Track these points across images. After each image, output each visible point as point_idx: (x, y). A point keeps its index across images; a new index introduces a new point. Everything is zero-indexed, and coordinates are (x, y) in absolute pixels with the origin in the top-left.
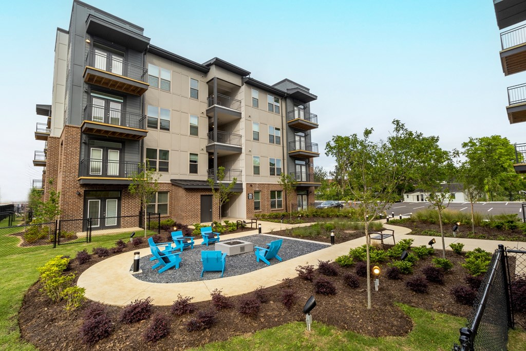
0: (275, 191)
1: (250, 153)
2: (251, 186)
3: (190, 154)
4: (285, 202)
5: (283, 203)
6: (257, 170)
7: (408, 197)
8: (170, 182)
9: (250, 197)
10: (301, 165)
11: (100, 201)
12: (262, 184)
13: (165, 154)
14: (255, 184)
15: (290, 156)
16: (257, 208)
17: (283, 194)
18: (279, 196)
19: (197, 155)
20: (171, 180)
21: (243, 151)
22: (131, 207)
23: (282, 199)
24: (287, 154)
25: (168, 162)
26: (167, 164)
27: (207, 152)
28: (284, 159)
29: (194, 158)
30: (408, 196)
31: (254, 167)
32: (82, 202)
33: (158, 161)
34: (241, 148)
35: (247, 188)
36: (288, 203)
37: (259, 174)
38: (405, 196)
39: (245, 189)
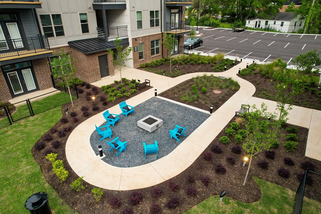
0: (154, 41)
1: (133, 9)
2: (136, 40)
3: (80, 14)
4: (161, 49)
5: (160, 50)
6: (140, 24)
7: (249, 23)
8: (68, 45)
9: (136, 50)
10: (175, 13)
11: (16, 72)
12: (144, 37)
13: (57, 17)
14: (139, 38)
15: (167, 6)
16: (141, 57)
17: (160, 42)
18: (157, 44)
19: (86, 14)
20: (69, 43)
21: (128, 7)
22: (44, 73)
23: (160, 47)
24: (164, 4)
25: (62, 26)
26: (62, 28)
27: (94, 9)
28: (161, 10)
29: (84, 18)
30: (249, 21)
31: (138, 21)
32: (3, 77)
33: (53, 26)
34: (125, 5)
35: (133, 43)
36: (164, 49)
37: (142, 28)
38: (247, 21)
39: (132, 43)
